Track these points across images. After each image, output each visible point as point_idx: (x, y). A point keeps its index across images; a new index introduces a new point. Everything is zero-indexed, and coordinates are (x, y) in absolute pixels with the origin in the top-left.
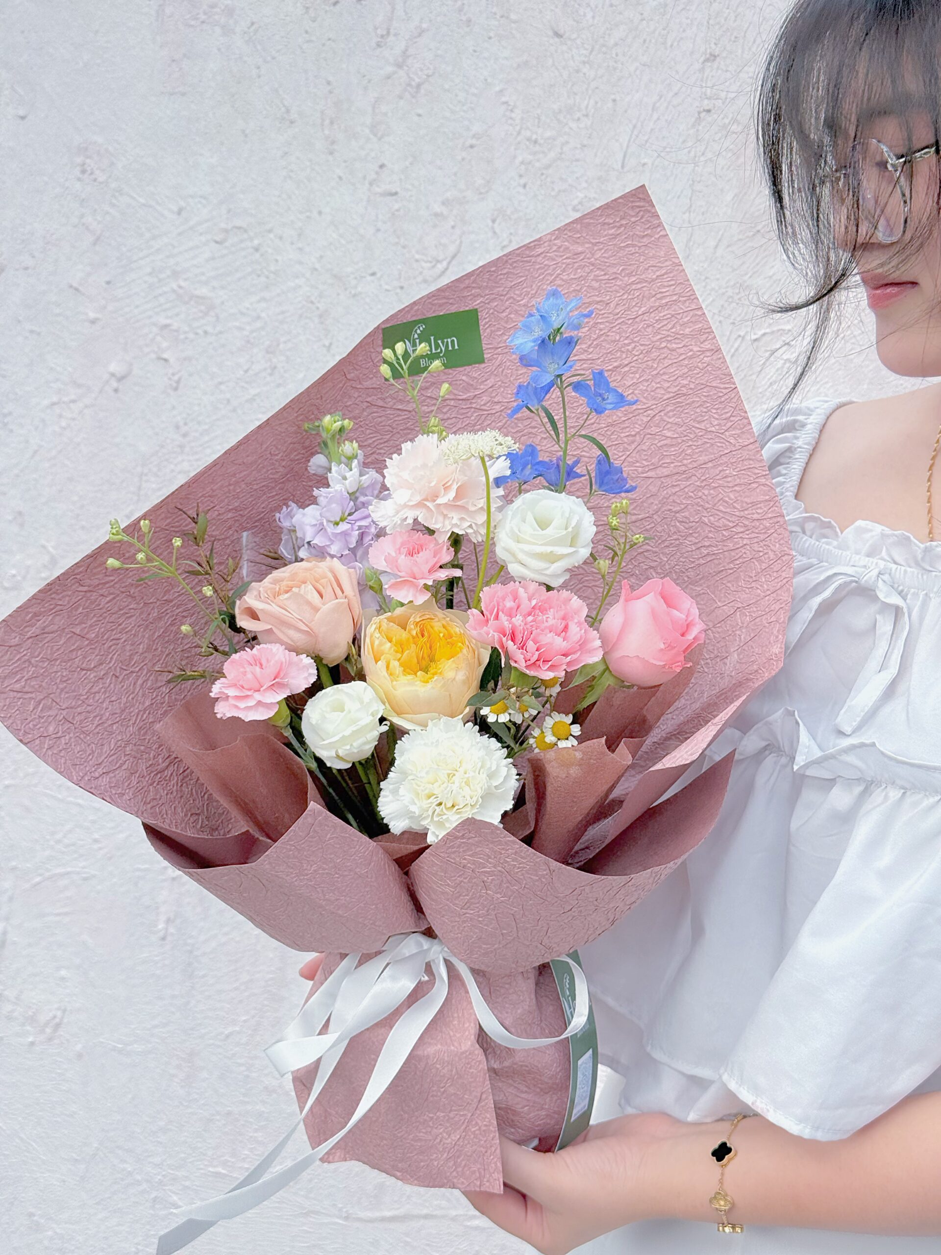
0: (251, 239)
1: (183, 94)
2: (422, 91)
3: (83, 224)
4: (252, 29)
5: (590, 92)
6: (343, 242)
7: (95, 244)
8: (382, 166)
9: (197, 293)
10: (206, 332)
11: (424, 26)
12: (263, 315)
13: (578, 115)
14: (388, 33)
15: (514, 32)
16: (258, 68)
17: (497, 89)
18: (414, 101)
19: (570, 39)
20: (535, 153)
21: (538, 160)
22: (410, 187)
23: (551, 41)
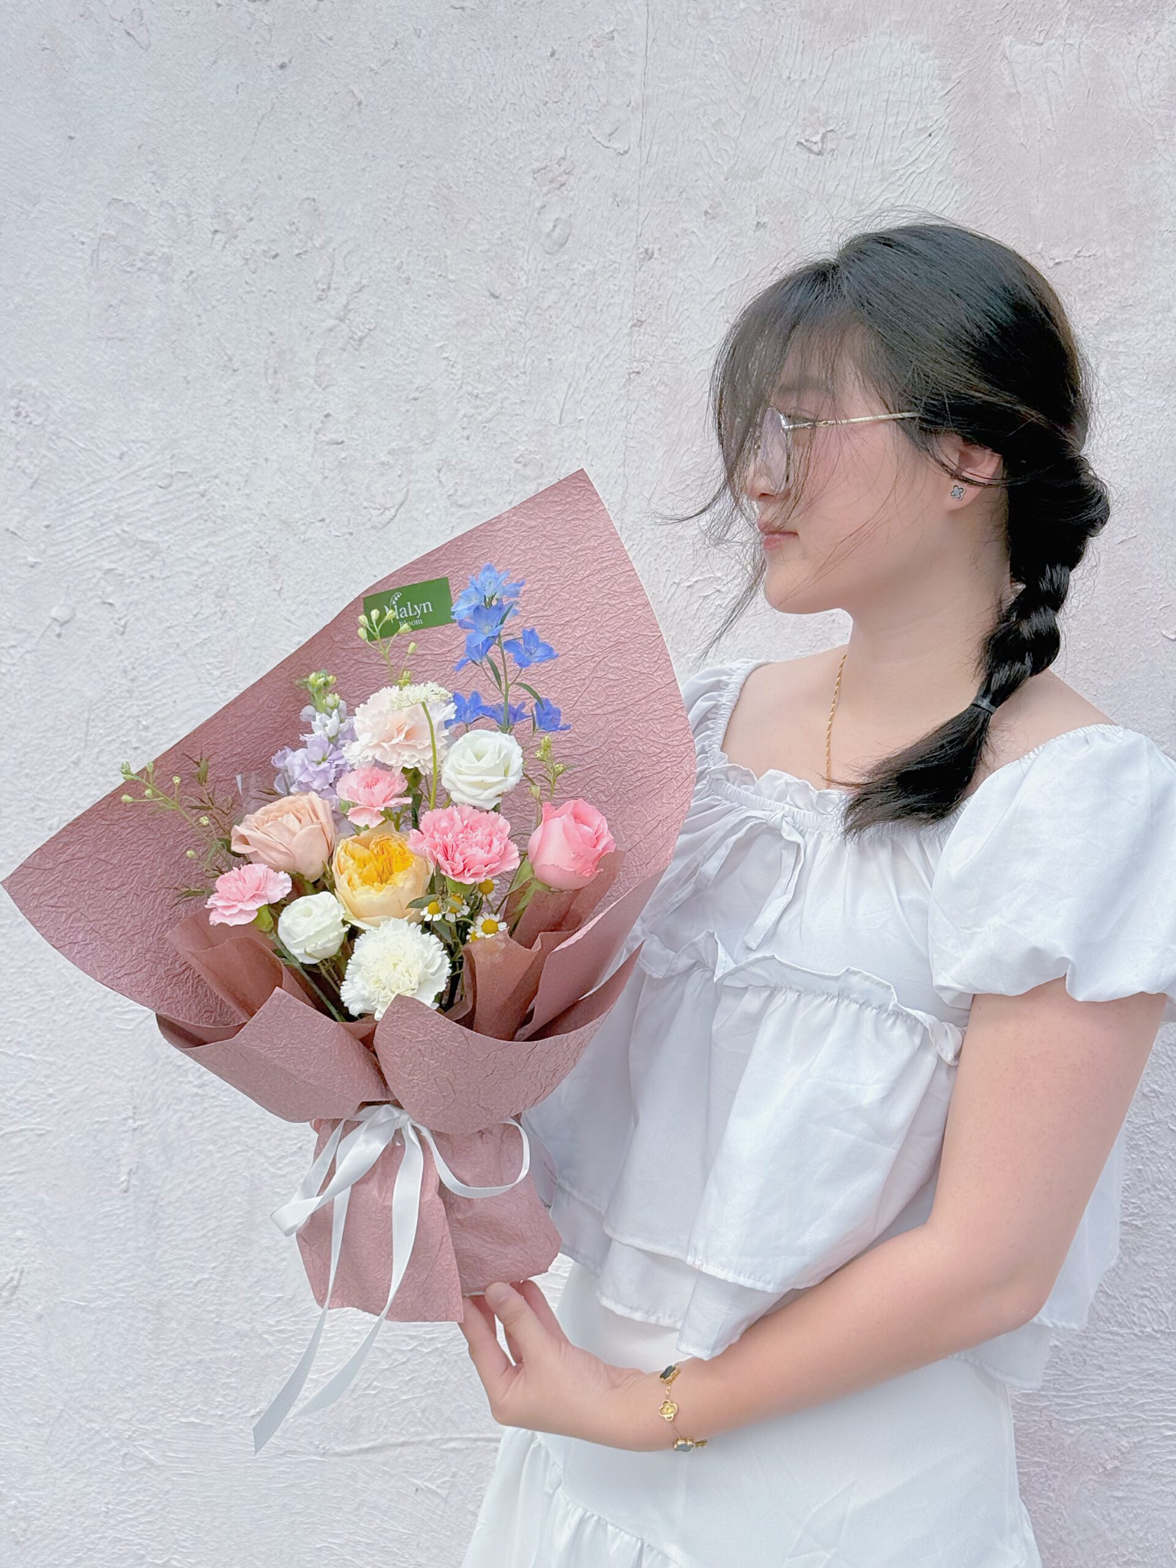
0: (197, 485)
1: (122, 340)
2: (365, 345)
3: (19, 467)
4: (190, 278)
5: (527, 351)
6: (290, 488)
7: (31, 488)
8: (327, 416)
9: (141, 537)
10: (152, 577)
11: (364, 282)
12: (211, 559)
13: (516, 372)
14: (329, 288)
15: (452, 291)
16: (199, 316)
17: (438, 345)
18: (357, 353)
19: (505, 300)
20: (477, 407)
21: (480, 414)
22: (355, 436)
23: (489, 302)
